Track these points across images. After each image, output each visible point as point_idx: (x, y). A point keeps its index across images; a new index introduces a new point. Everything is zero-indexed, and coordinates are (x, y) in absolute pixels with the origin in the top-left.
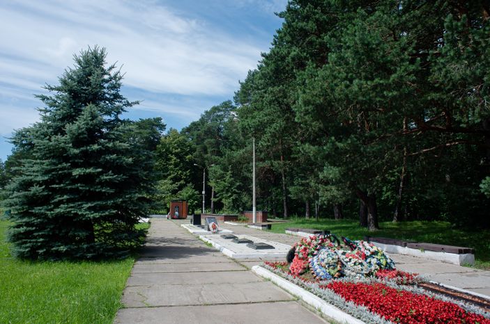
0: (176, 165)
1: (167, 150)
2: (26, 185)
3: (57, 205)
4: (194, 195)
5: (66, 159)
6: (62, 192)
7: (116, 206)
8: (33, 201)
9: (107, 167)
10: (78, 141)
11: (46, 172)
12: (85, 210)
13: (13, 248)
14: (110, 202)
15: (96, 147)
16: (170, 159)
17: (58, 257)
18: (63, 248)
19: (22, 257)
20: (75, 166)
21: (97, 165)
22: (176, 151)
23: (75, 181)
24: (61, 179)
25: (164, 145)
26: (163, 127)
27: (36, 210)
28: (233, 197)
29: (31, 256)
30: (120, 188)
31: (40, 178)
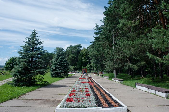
0: (85, 58)
1: (82, 54)
2: (53, 68)
3: (56, 71)
4: (89, 67)
5: (57, 65)
6: (57, 69)
7: (64, 71)
8: (54, 70)
9: (63, 66)
10: (59, 62)
11: (55, 66)
12: (60, 71)
13: (51, 76)
14: (63, 70)
15: (61, 63)
16: (83, 57)
17: (57, 77)
18: (57, 76)
19: (53, 77)
20: (59, 66)
21: (61, 65)
22: (85, 54)
23: (58, 68)
24: (57, 67)
25: (81, 53)
26: (81, 47)
27: (54, 71)
28: (96, 68)
29: (54, 77)
30: (64, 68)
31: (54, 67)
